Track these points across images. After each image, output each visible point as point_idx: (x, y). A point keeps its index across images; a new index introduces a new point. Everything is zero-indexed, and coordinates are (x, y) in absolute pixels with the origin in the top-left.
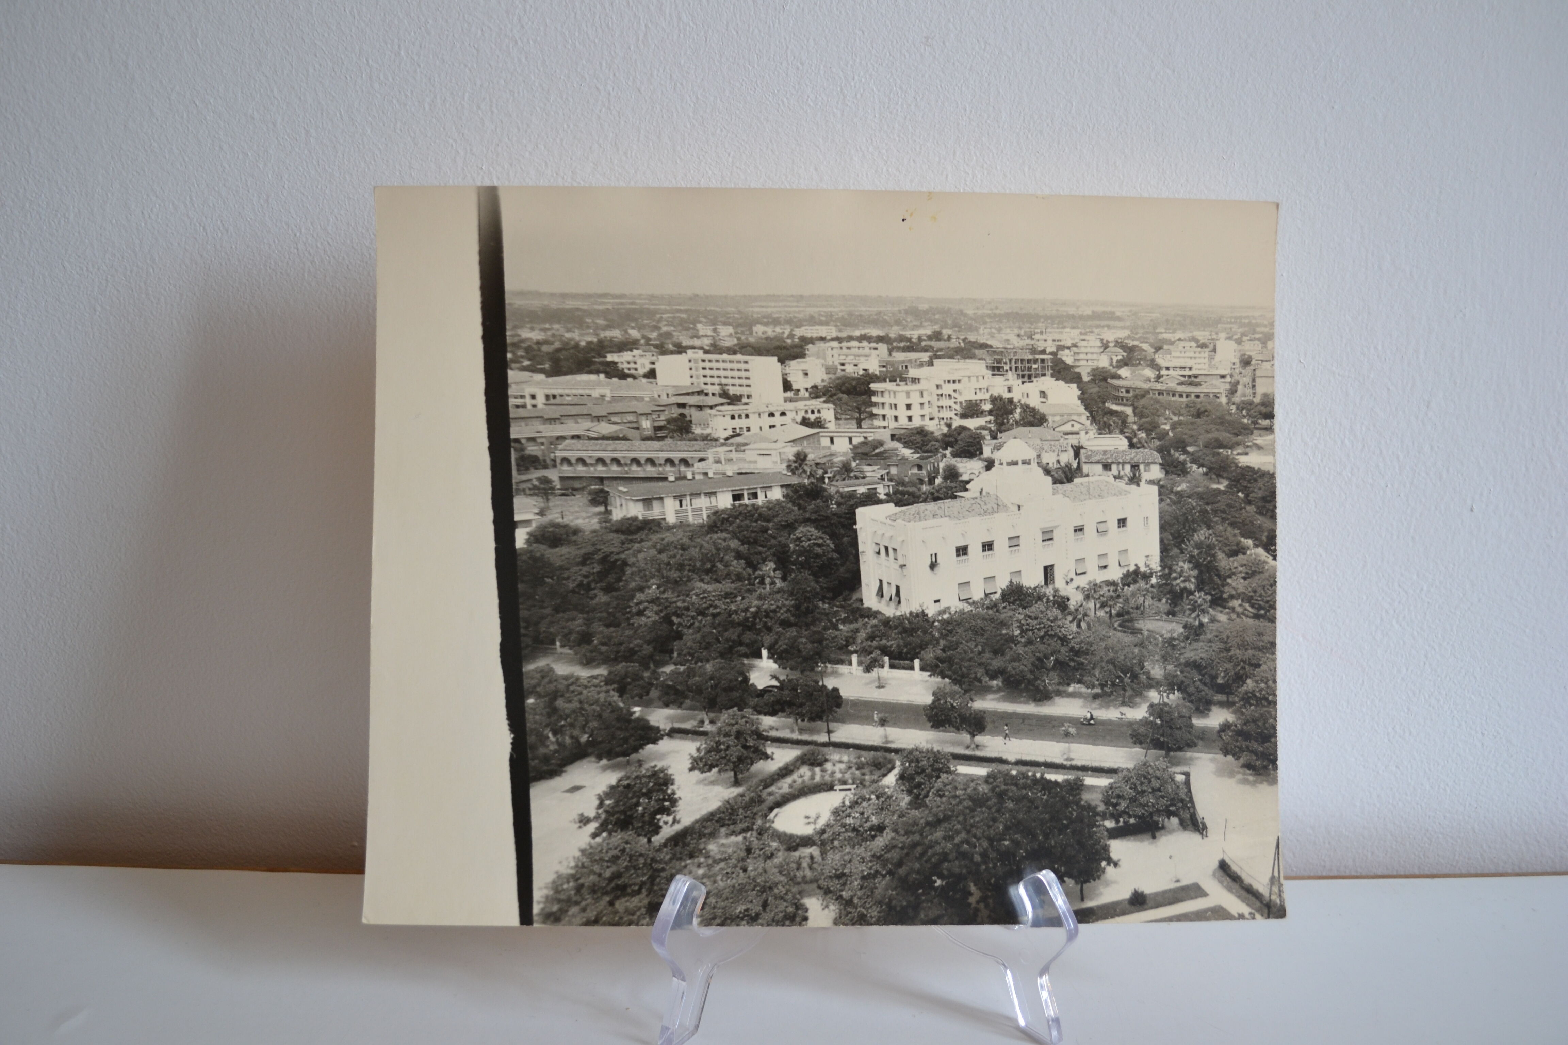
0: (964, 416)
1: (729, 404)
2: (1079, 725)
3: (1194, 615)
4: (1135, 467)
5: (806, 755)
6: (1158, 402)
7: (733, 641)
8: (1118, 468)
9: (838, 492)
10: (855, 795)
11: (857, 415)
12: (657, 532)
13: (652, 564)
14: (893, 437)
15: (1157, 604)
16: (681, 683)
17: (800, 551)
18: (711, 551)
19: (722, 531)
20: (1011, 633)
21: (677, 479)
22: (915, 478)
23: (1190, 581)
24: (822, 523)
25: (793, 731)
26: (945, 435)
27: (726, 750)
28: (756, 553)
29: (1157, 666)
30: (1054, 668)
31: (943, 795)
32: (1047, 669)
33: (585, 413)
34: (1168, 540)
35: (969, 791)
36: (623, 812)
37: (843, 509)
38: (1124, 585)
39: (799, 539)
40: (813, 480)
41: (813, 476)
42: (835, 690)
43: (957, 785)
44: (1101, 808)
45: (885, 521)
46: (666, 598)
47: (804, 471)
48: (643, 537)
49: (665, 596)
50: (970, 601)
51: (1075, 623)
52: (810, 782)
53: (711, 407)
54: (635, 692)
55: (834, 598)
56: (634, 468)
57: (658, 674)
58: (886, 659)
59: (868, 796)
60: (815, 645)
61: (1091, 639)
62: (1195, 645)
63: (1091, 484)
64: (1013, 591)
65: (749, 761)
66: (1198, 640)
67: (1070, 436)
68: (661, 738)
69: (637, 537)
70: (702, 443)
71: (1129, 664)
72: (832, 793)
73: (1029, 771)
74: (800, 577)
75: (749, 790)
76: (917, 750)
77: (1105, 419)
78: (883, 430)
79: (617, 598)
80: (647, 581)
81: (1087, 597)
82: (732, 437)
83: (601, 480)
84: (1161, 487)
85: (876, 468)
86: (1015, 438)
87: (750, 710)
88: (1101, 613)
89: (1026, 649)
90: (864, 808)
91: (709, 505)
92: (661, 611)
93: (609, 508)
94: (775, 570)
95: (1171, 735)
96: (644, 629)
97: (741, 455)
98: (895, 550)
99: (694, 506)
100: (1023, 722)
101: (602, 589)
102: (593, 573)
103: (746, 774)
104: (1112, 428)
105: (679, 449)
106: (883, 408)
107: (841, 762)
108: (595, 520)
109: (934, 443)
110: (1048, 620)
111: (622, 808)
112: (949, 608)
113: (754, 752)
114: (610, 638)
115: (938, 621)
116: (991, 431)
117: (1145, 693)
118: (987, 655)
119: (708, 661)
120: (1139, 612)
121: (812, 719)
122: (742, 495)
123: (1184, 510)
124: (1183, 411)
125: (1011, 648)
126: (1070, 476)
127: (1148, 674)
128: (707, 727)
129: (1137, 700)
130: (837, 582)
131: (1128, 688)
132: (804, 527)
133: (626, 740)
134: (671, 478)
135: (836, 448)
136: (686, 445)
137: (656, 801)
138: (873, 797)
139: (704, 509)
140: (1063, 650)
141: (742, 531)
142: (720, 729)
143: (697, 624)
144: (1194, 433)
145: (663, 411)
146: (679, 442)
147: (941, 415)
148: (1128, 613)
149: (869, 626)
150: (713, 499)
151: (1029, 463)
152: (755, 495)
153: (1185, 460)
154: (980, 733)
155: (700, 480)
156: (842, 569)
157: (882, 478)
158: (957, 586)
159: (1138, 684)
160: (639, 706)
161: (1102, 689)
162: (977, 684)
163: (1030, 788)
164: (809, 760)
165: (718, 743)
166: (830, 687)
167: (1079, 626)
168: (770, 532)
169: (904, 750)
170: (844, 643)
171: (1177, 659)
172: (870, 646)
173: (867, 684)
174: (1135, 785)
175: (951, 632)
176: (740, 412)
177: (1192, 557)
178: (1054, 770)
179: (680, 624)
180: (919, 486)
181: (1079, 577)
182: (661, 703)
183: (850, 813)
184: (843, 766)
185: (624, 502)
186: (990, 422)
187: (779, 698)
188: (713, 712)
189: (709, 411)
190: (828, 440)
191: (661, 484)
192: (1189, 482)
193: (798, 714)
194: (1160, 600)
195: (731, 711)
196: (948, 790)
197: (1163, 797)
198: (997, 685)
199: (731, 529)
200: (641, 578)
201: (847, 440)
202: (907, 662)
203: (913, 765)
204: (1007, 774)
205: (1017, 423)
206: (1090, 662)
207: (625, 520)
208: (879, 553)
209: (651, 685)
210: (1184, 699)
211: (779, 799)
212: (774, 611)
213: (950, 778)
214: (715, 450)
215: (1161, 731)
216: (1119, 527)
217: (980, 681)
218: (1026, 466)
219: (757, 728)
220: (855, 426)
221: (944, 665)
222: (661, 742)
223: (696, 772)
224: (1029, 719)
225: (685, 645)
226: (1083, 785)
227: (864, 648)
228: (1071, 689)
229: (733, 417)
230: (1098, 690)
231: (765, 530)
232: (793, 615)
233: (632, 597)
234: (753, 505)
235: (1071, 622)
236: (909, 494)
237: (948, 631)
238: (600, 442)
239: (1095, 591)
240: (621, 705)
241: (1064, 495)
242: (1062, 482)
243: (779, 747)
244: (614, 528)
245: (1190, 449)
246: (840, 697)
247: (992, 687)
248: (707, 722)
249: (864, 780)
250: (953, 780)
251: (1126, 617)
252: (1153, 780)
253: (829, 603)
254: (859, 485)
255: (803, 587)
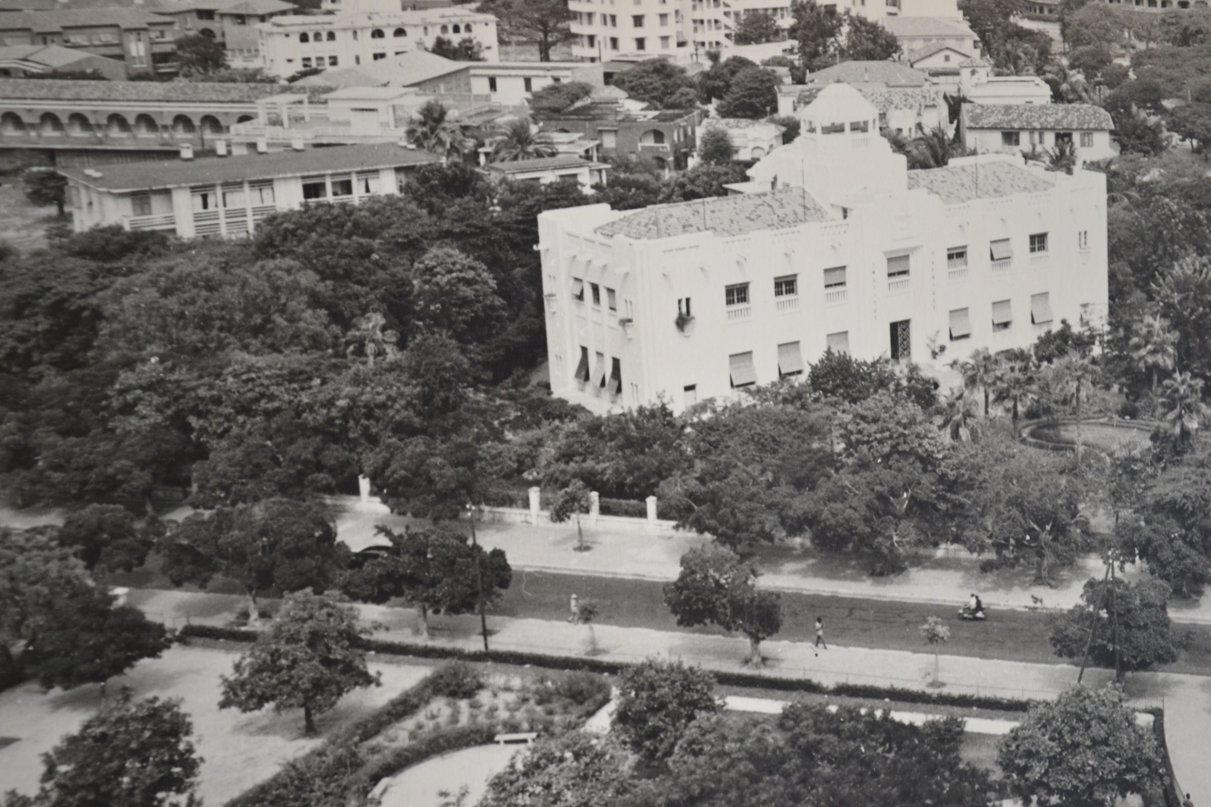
0: (742, 39)
1: (296, 12)
2: (956, 621)
3: (1171, 416)
4: (1064, 137)
5: (441, 677)
6: (1108, 14)
7: (306, 462)
8: (1032, 139)
9: (503, 181)
10: (534, 751)
11: (541, 35)
12: (160, 255)
13: (150, 317)
14: (608, 78)
15: (1102, 394)
16: (205, 542)
17: (431, 292)
18: (262, 292)
19: (283, 254)
20: (828, 449)
21: (198, 155)
22: (649, 157)
23: (1164, 351)
24: (473, 240)
25: (417, 632)
26: (706, 75)
27: (290, 668)
28: (349, 297)
29: (1101, 511)
30: (908, 514)
31: (700, 752)
32: (895, 516)
33: (19, 26)
34: (1124, 274)
35: (748, 743)
36: (94, 787)
37: (515, 213)
38: (1040, 359)
39: (429, 270)
40: (456, 158)
41: (457, 151)
42: (499, 554)
43: (727, 732)
44: (997, 775)
45: (592, 236)
46: (177, 382)
47: (441, 142)
48: (133, 264)
49: (175, 376)
50: (753, 388)
51: (948, 430)
52: (450, 728)
53: (263, 18)
54: (117, 559)
55: (495, 382)
56: (115, 133)
57: (161, 524)
58: (594, 496)
59: (558, 754)
60: (461, 469)
61: (979, 460)
62: (1174, 471)
63: (980, 169)
64: (833, 369)
65: (334, 688)
66: (1179, 463)
67: (942, 79)
68: (167, 645)
69: (121, 264)
70: (244, 87)
71: (1049, 506)
72: (491, 747)
73: (861, 706)
74: (431, 341)
75: (333, 743)
76: (650, 666)
77: (1009, 47)
78: (588, 65)
79: (82, 381)
80: (140, 348)
81: (972, 382)
82: (303, 75)
83: (51, 155)
84: (1112, 176)
85: (575, 136)
86: (838, 81)
87: (336, 593)
88: (998, 412)
89: (857, 478)
90: (550, 775)
91: (258, 204)
92: (167, 405)
93: (67, 209)
94: (384, 329)
95: (1127, 640)
96: (133, 441)
97: (319, 110)
98: (611, 291)
99: (230, 207)
100: (850, 614)
101: (53, 363)
102: (37, 333)
103: (329, 713)
104: (1021, 63)
105: (201, 97)
106: (590, 22)
107: (508, 689)
108: (40, 233)
109: (685, 89)
110: (898, 423)
111: (91, 779)
112: (712, 400)
113: (343, 672)
114: (68, 457)
115: (692, 425)
116: (792, 67)
117: (1080, 562)
118: (784, 489)
119: (256, 499)
120: (1068, 409)
121: (454, 610)
122: (322, 186)
123: (1155, 219)
124: (1156, 32)
125: (829, 477)
126: (940, 152)
127: (1085, 525)
128: (255, 624)
129: (1065, 573)
130: (501, 352)
131: (1046, 551)
132: (440, 247)
133: (98, 650)
134: (187, 153)
135: (499, 98)
136: (214, 89)
137: (157, 765)
138: (568, 755)
139: (249, 212)
140: (926, 480)
141: (323, 254)
142: (279, 629)
143: (235, 430)
144: (1175, 73)
145: (171, 23)
146: (201, 85)
147: (700, 38)
148: (1048, 411)
149: (561, 436)
150: (267, 193)
151: (864, 130)
152: (346, 187)
153: (1158, 125)
154: (769, 634)
155: (242, 157)
156: (511, 328)
157: (588, 156)
158: (727, 359)
159: (1066, 543)
160: (123, 585)
161: (998, 553)
162: (764, 542)
163: (863, 737)
164: (448, 685)
165: (276, 655)
166: (488, 548)
167: (955, 435)
168: (375, 256)
169: (628, 666)
170: (515, 466)
171: (1140, 498)
172: (563, 472)
173: (558, 543)
174: (1060, 733)
175: (715, 445)
176: (319, 28)
177: (1169, 306)
178: (908, 705)
179: (203, 430)
180: (657, 171)
181: (956, 343)
182: (167, 580)
183: (524, 786)
184: (511, 697)
185: (95, 198)
186: (791, 51)
187: (391, 569)
188: (267, 596)
189: (259, 25)
190: (486, 82)
191: (166, 164)
192: (1165, 166)
193: (426, 600)
194: (1108, 387)
195: (299, 595)
196: (709, 742)
197: (1112, 755)
198: (802, 545)
199: (300, 250)
200: (129, 342)
201: (521, 83)
202: (633, 502)
203: (644, 694)
204: (820, 713)
205: (843, 54)
206: (975, 503)
207: (98, 232)
208: (580, 297)
209: (148, 545)
210: (1152, 572)
211: (390, 759)
212: (383, 406)
213: (714, 719)
214: (270, 99)
215: (1109, 633)
216: (1033, 250)
217: (770, 538)
218: (859, 135)
219: (350, 626)
220: (537, 56)
221: (704, 508)
222: (166, 654)
223: (234, 710)
224: (862, 609)
225: (214, 469)
226: (962, 732)
227: (552, 475)
228: (940, 553)
229: (304, 38)
230: (990, 555)
231: (365, 253)
232: (419, 414)
233: (112, 379)
234: (343, 206)
235: (940, 428)
236: (639, 186)
237: (711, 443)
238: (48, 82)
239: (986, 371)
240: (90, 583)
241: (930, 190)
242: (925, 166)
243: (391, 662)
244: (76, 248)
245: (1168, 104)
246: (506, 567)
247: (793, 549)
248: (254, 615)
249: (552, 723)
250: (718, 722)
251: (1044, 419)
252: (1093, 723)
253: (486, 392)
254: (544, 169)
255: (438, 360)
